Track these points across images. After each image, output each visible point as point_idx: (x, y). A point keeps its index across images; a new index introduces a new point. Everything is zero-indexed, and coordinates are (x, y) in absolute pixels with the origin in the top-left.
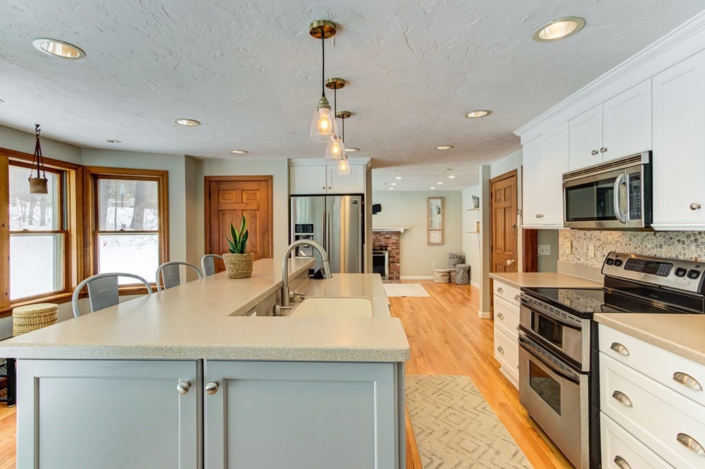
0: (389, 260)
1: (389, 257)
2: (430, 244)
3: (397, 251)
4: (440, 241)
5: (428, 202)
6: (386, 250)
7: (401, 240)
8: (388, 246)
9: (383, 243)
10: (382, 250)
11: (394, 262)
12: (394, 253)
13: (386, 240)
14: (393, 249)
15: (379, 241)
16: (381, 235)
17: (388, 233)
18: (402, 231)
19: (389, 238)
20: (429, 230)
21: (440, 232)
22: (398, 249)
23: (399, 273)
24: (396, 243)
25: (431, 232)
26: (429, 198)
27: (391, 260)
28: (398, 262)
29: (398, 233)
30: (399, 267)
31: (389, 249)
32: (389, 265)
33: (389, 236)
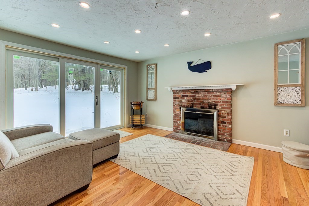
0: (218, 119)
1: (219, 116)
2: (277, 104)
3: (229, 111)
4: (298, 101)
5: (276, 50)
6: (215, 108)
7: (234, 99)
8: (217, 105)
9: (212, 101)
10: (211, 108)
11: (225, 123)
12: (224, 112)
13: (215, 98)
14: (223, 108)
15: (208, 99)
16: (209, 93)
17: (217, 90)
18: (234, 88)
19: (218, 96)
20: (277, 87)
21: (299, 90)
22: (230, 108)
23: (231, 136)
24: (227, 102)
25: (280, 89)
26: (277, 45)
27: (221, 119)
28: (231, 123)
29: (230, 91)
30: (231, 129)
31: (218, 107)
32: (218, 125)
33: (218, 93)
